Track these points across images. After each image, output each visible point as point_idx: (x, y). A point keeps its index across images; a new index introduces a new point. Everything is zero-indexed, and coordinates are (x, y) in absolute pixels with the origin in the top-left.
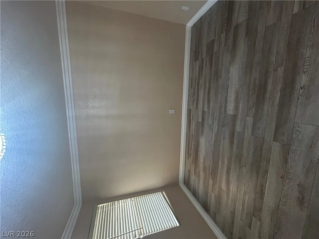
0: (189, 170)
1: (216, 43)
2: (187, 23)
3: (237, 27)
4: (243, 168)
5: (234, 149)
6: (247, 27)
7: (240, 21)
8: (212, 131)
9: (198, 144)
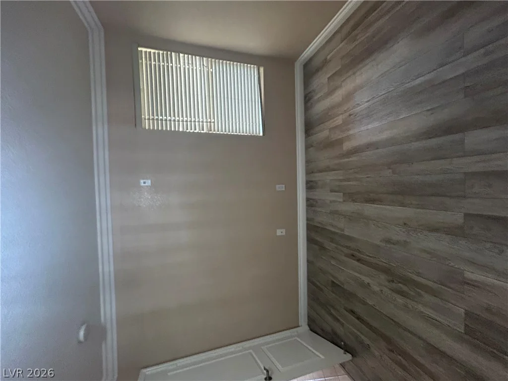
0: (326, 59)
4: (390, 171)
5: (416, 145)
8: (441, 66)
9: (386, 42)
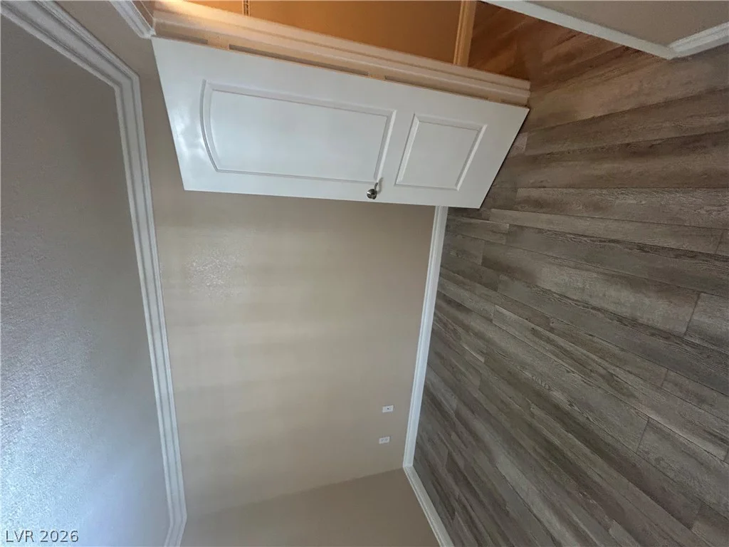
1: (454, 454)
2: (402, 465)
3: (458, 414)
6: (465, 404)
7: (455, 406)
